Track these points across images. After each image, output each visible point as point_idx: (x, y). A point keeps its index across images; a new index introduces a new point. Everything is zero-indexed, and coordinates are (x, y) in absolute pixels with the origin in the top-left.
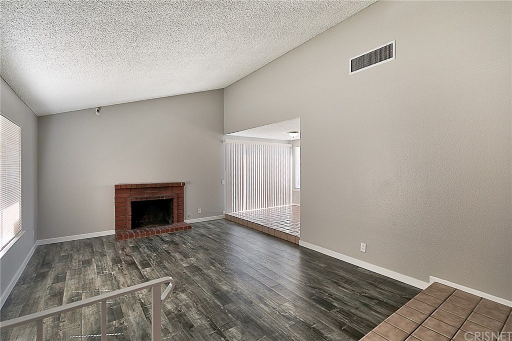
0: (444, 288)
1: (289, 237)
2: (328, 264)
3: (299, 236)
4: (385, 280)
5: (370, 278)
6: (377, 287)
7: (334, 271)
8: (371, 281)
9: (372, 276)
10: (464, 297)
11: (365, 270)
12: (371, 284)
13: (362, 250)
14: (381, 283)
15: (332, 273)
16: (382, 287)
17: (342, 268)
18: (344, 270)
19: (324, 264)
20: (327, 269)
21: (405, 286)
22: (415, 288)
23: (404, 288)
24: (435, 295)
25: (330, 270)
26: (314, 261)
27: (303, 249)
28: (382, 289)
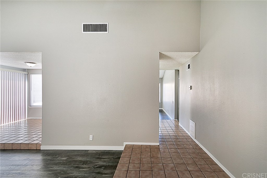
0: (130, 146)
1: (30, 146)
2: (68, 156)
3: (40, 143)
4: (104, 153)
5: (96, 155)
6: (101, 159)
7: (74, 160)
8: (97, 156)
9: (97, 153)
10: (137, 147)
11: (93, 151)
12: (98, 158)
13: (90, 139)
14: (102, 155)
15: (73, 161)
16: (104, 157)
17: (78, 155)
18: (81, 156)
19: (65, 157)
20: (68, 160)
21: (114, 152)
22: (118, 151)
23: (114, 153)
24: (128, 151)
25: (71, 160)
26: (57, 158)
27: (45, 152)
28: (104, 159)
